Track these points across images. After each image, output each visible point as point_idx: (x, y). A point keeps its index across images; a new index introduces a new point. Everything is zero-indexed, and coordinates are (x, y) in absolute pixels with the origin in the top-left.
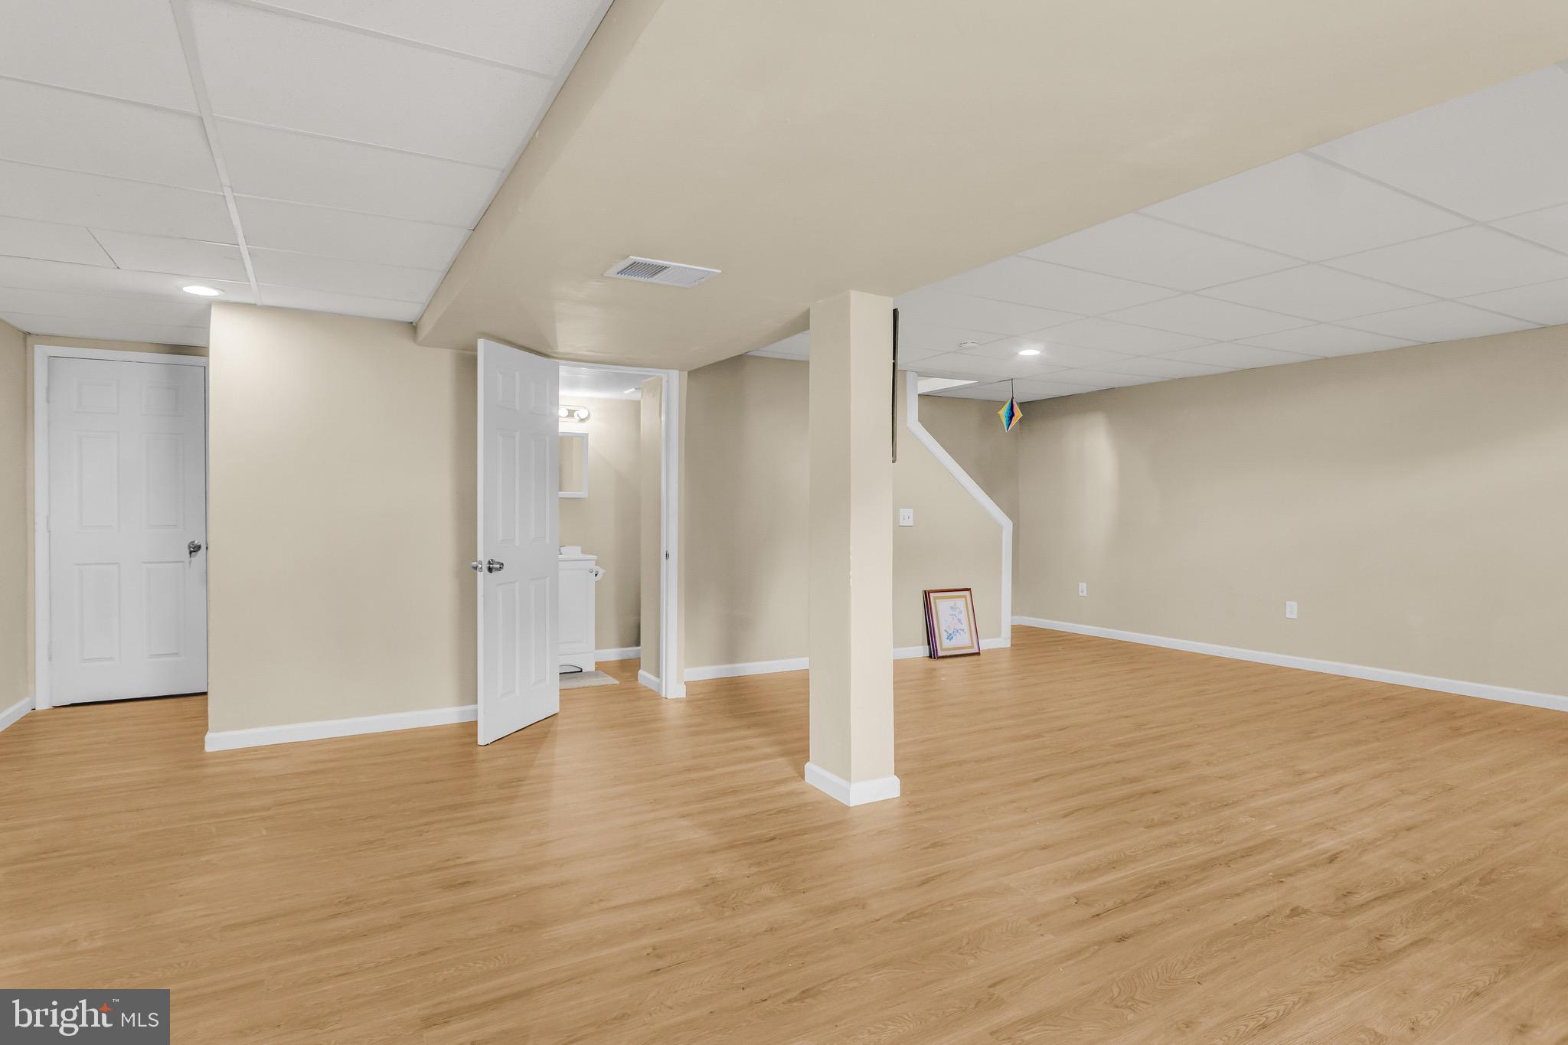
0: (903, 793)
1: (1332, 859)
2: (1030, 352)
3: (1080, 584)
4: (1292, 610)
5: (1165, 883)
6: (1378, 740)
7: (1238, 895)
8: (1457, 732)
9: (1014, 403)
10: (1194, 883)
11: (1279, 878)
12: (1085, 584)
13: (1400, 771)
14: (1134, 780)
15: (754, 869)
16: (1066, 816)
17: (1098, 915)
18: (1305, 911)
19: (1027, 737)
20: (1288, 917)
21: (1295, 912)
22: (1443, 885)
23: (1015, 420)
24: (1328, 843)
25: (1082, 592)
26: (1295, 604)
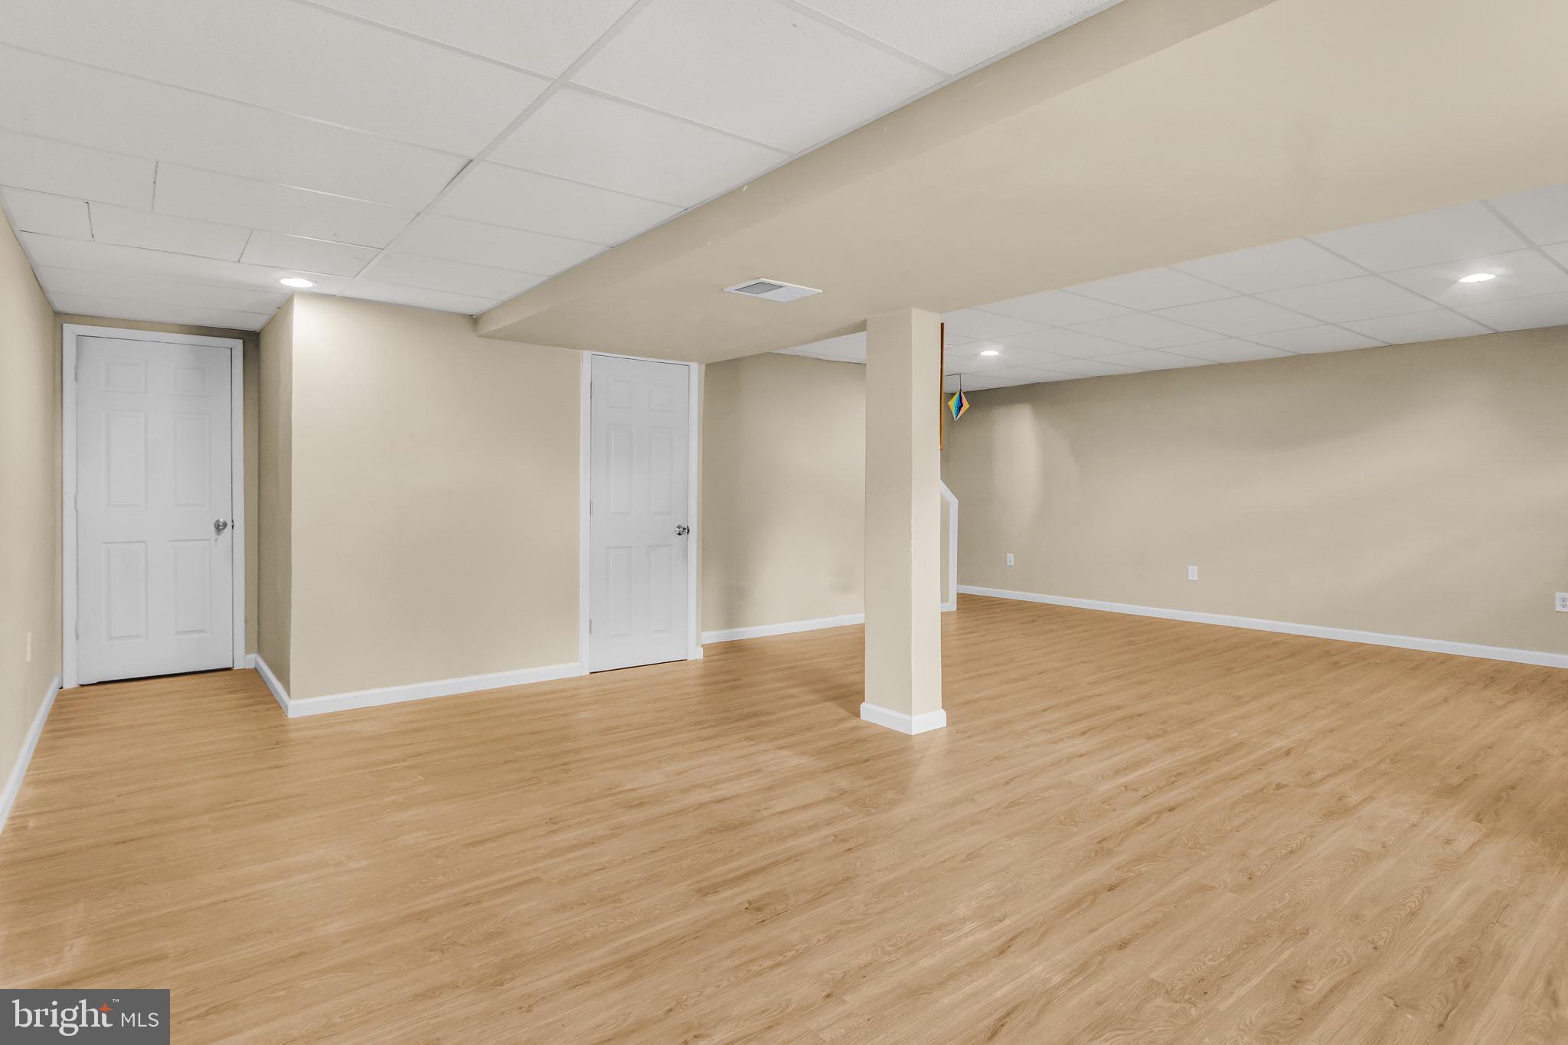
0: (950, 722)
1: (1288, 753)
2: (990, 353)
3: (1008, 555)
4: (1193, 573)
5: (1180, 774)
6: (1282, 673)
7: (1235, 778)
8: (1336, 665)
9: (963, 395)
10: (1201, 773)
11: (1259, 766)
12: (1012, 555)
13: (1308, 693)
14: (1118, 708)
15: (869, 782)
16: (1083, 734)
17: (1146, 796)
18: (1286, 786)
19: (1016, 680)
20: (1275, 789)
21: (1279, 786)
22: (1369, 764)
23: (963, 410)
24: (1280, 743)
25: (1010, 562)
26: (1196, 568)
